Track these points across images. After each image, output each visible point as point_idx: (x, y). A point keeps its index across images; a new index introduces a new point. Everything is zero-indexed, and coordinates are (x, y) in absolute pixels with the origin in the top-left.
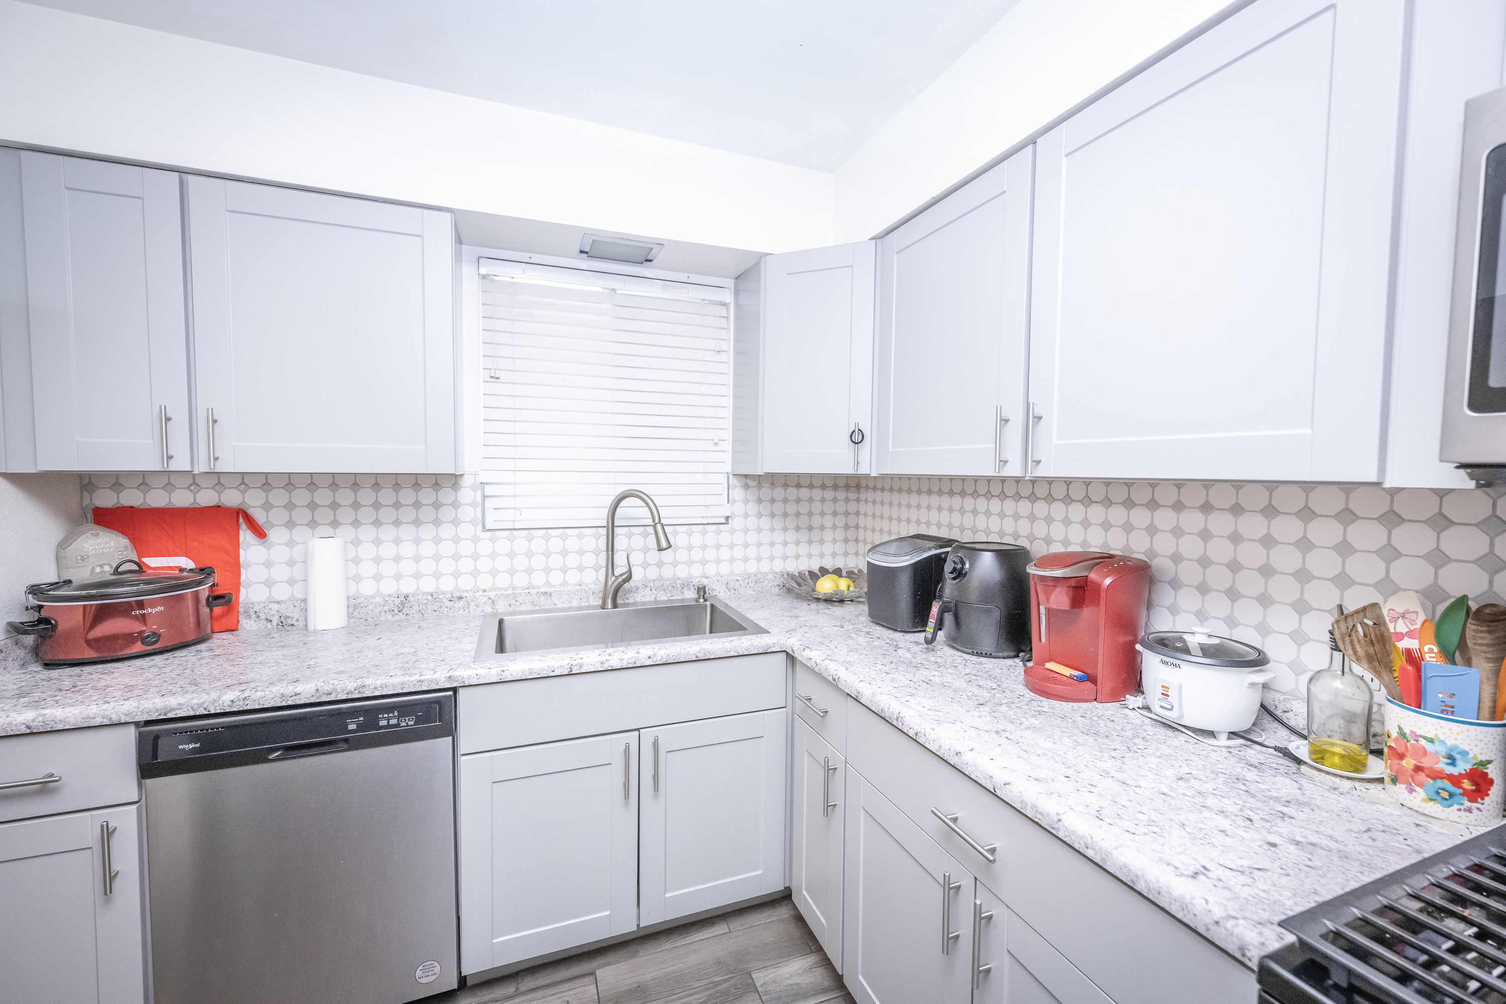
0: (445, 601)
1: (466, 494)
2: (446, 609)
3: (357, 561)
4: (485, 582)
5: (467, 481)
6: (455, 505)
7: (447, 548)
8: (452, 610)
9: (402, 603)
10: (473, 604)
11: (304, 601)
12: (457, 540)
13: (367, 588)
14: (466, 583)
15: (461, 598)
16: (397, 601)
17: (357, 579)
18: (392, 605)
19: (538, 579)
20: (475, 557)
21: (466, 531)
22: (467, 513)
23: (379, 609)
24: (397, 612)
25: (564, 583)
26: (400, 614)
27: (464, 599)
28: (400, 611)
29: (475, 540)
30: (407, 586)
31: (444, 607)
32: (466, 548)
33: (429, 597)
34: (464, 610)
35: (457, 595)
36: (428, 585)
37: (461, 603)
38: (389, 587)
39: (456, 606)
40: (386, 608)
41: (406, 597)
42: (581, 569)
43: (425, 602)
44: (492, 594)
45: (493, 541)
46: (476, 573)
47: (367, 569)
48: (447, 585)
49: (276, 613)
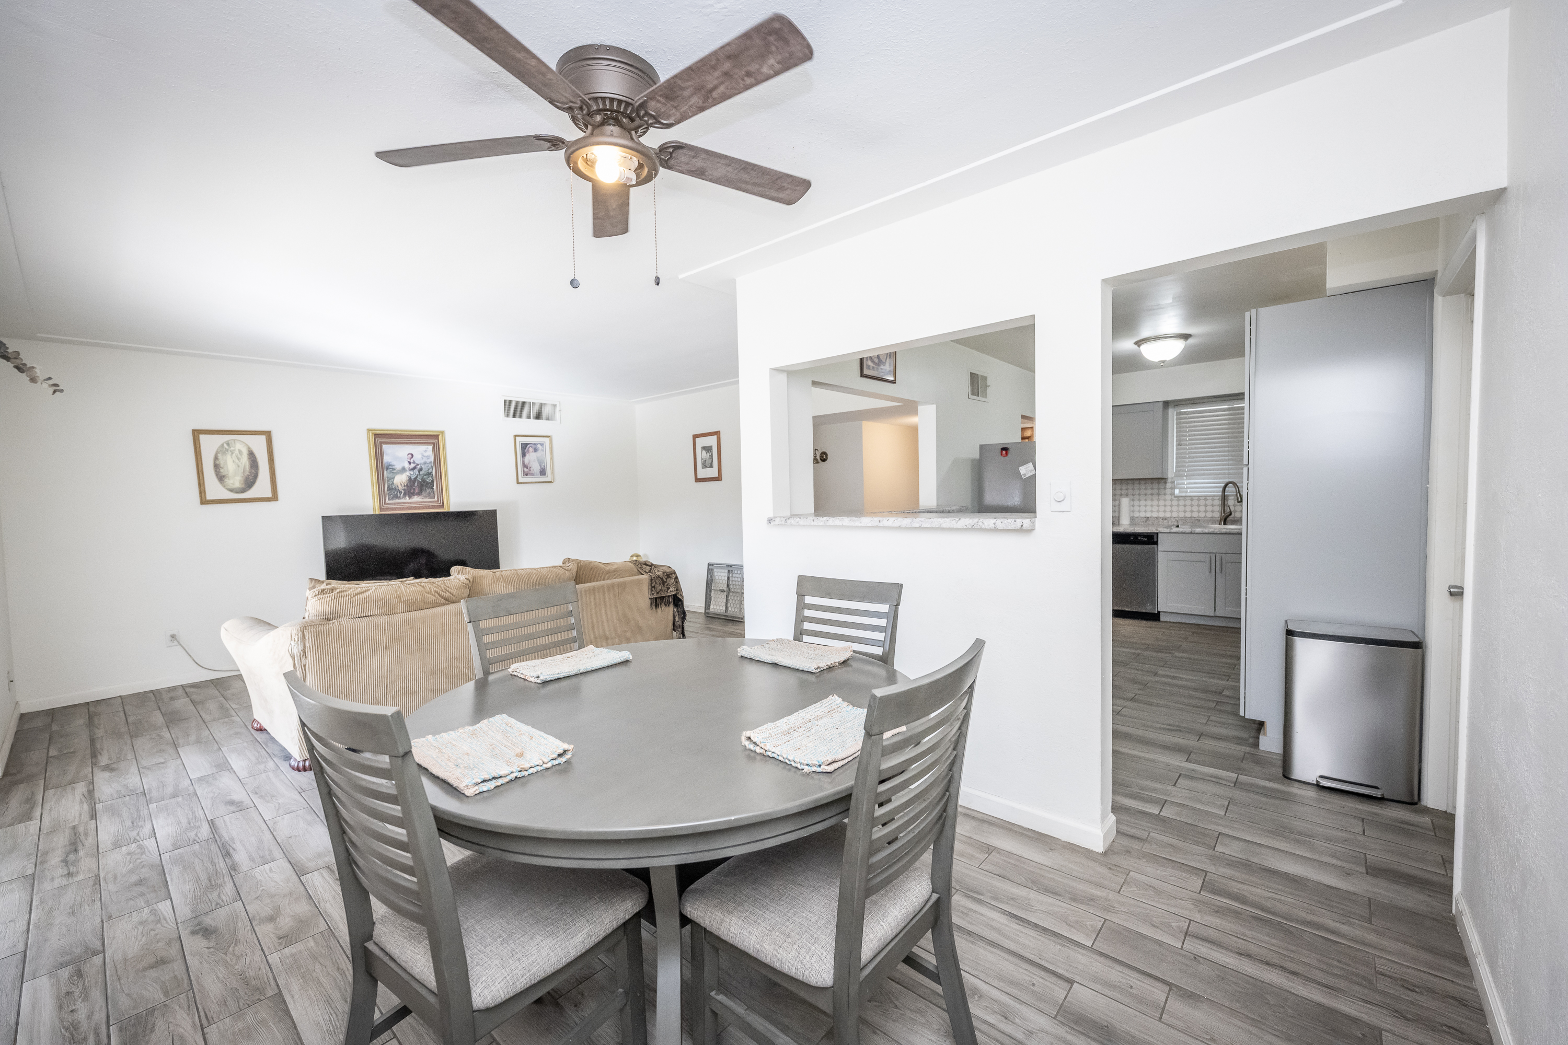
0: (1160, 520)
1: (1169, 485)
3: (1133, 506)
4: (1175, 515)
5: (1169, 480)
6: (1165, 488)
7: (1162, 503)
9: (1147, 520)
10: (1170, 521)
11: (1119, 517)
12: (1165, 500)
13: (1136, 515)
14: (1168, 515)
16: (1145, 519)
17: (1133, 511)
18: (1143, 520)
19: (1195, 515)
20: (1171, 506)
21: (1168, 497)
22: (1168, 491)
24: (1145, 522)
25: (1206, 517)
29: (1171, 500)
30: (1149, 515)
31: (1160, 522)
32: (1168, 503)
33: (1156, 519)
35: (1165, 518)
36: (1155, 515)
37: (1166, 521)
38: (1143, 514)
39: (1164, 522)
40: (1141, 521)
41: (1148, 518)
42: (1213, 512)
43: (1154, 520)
44: (1177, 519)
45: (1178, 500)
46: (1171, 511)
47: (1136, 508)
48: (1162, 515)
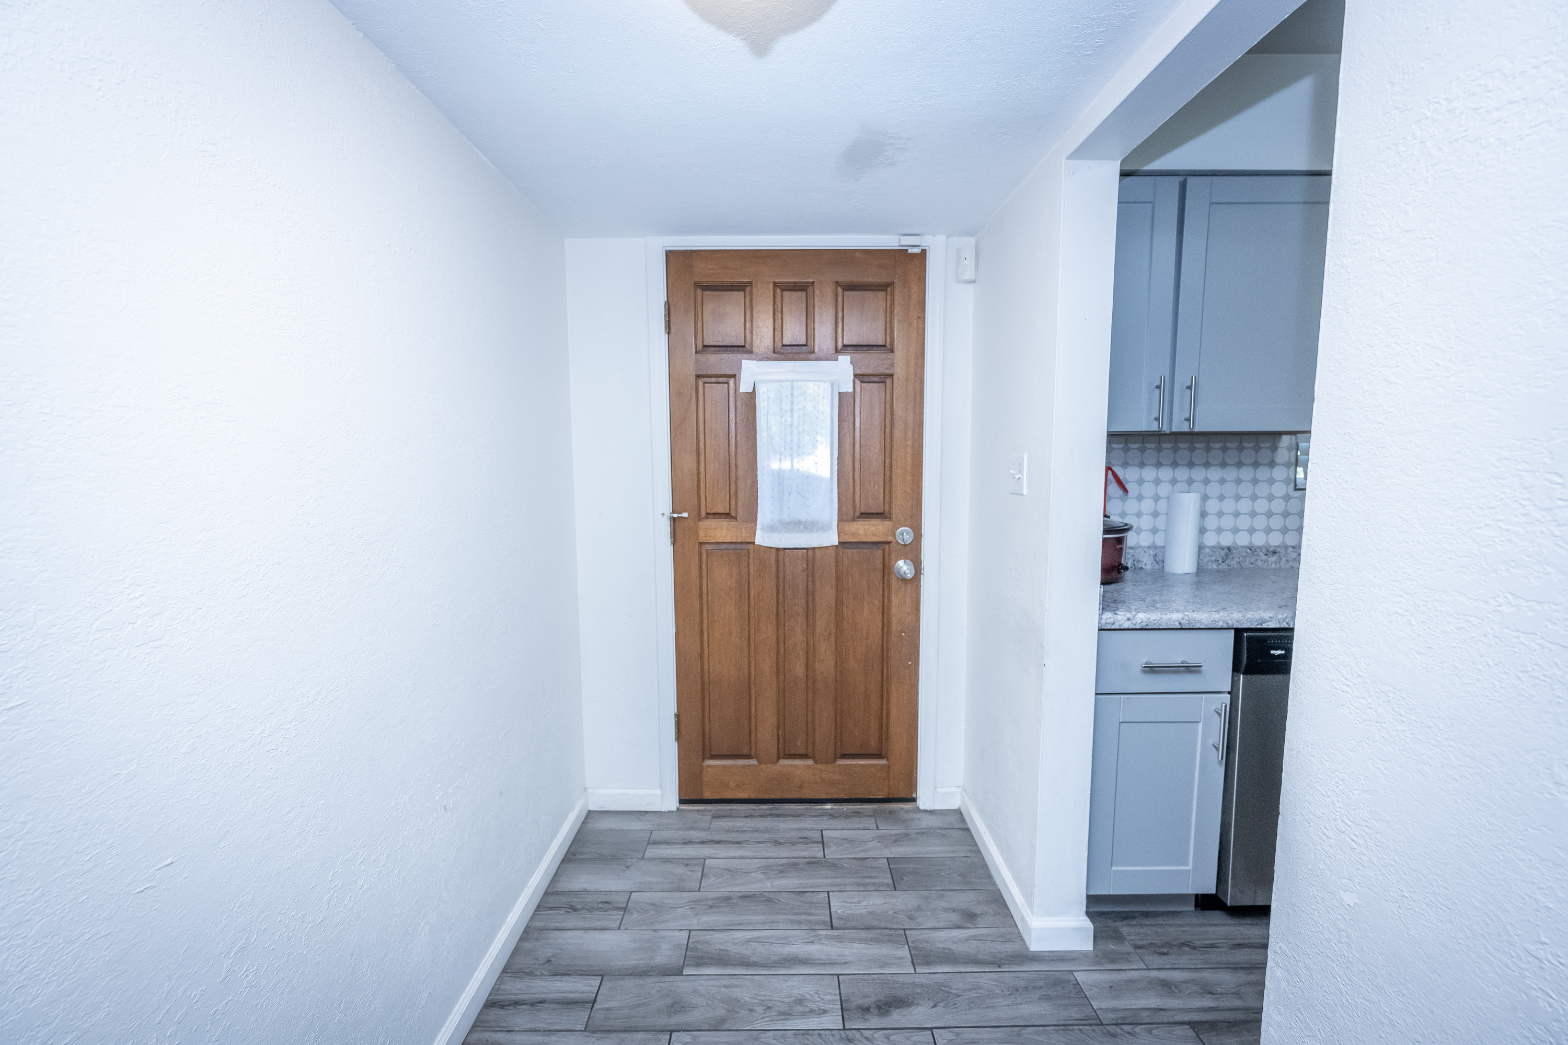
0: (1261, 554)
2: (1260, 563)
6: (1272, 465)
7: (1262, 505)
8: (1266, 564)
9: (1227, 555)
10: (1284, 559)
12: (1270, 498)
15: (1274, 553)
16: (1223, 553)
18: (1218, 556)
21: (1280, 489)
22: (1280, 472)
23: (1207, 559)
24: (1221, 563)
26: (1224, 564)
27: (1277, 554)
28: (1223, 562)
29: (1285, 498)
31: (1259, 561)
33: (1249, 551)
34: (1276, 564)
35: (1271, 549)
39: (1270, 560)
40: (1213, 558)
41: (1229, 549)
43: (1245, 554)
48: (1262, 540)
49: (1131, 556)
